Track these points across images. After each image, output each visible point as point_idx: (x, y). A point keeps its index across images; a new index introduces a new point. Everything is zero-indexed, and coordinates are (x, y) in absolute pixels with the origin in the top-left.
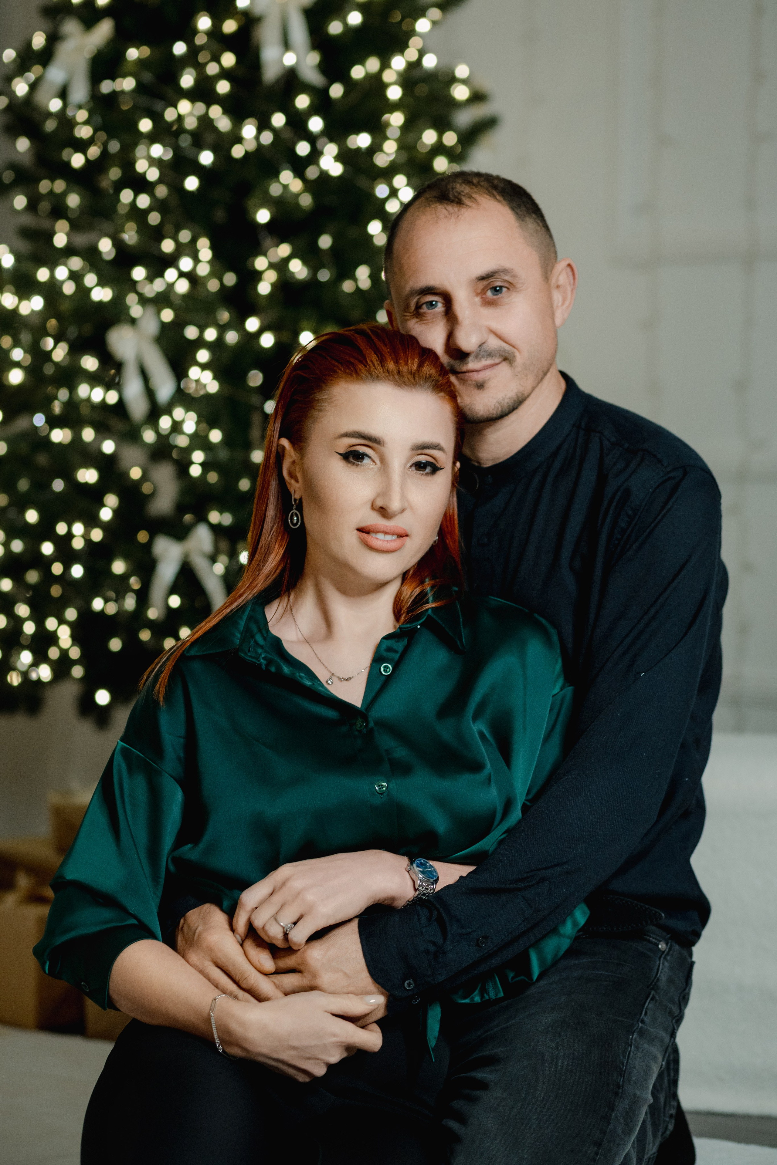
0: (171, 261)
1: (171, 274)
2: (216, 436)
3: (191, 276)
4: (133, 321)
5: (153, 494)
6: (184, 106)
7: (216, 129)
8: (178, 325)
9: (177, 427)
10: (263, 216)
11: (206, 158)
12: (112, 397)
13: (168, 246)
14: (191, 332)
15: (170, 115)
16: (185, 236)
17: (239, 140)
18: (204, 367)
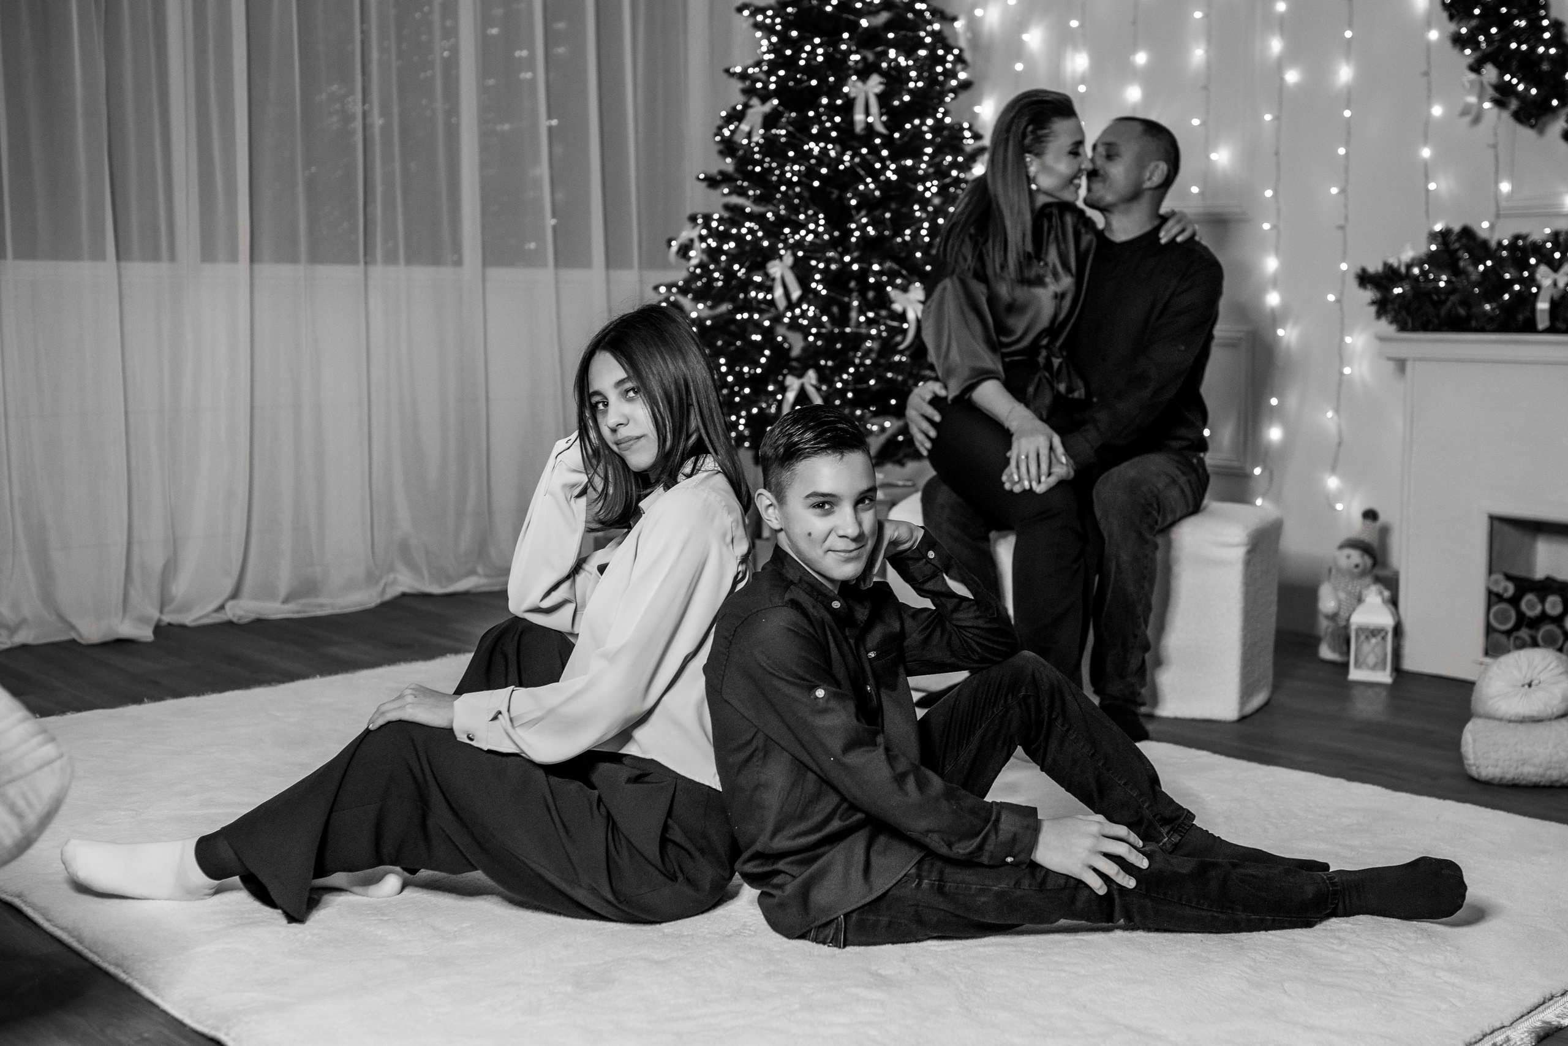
0: (803, 226)
1: (803, 232)
2: (825, 319)
3: (815, 232)
4: (781, 257)
5: (790, 349)
6: (812, 145)
7: (829, 155)
8: (807, 258)
9: (804, 314)
10: (853, 202)
11: (824, 171)
12: (769, 297)
13: (802, 217)
14: (813, 263)
15: (806, 147)
16: (810, 212)
17: (843, 162)
18: (818, 282)
